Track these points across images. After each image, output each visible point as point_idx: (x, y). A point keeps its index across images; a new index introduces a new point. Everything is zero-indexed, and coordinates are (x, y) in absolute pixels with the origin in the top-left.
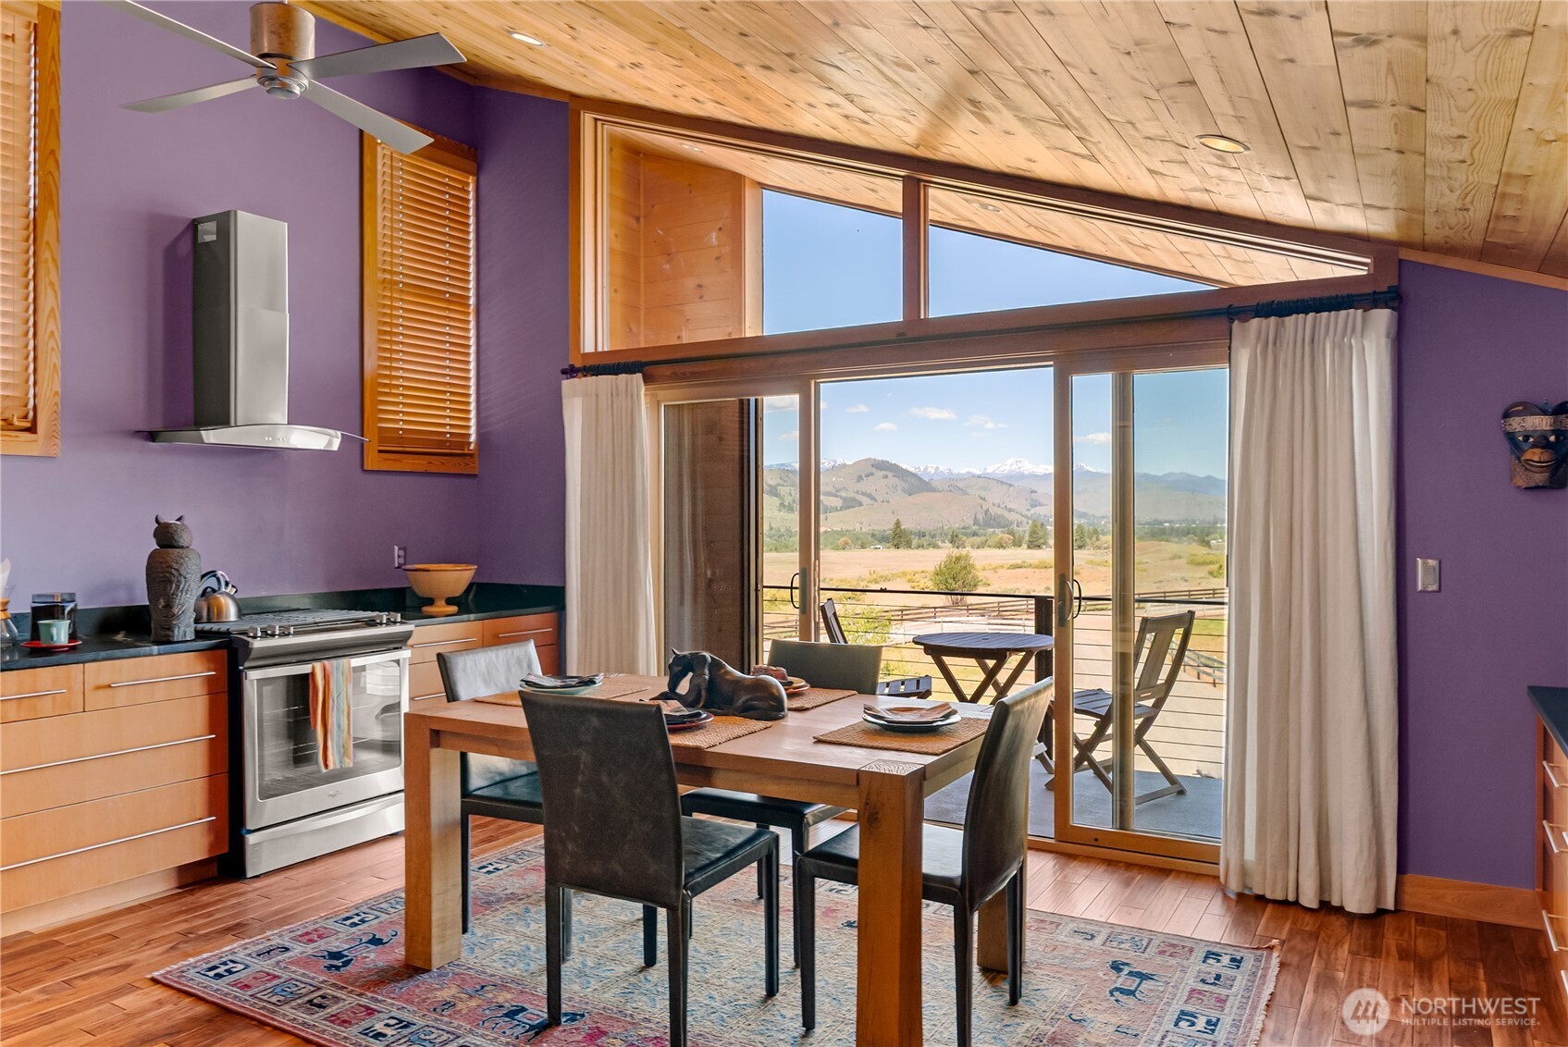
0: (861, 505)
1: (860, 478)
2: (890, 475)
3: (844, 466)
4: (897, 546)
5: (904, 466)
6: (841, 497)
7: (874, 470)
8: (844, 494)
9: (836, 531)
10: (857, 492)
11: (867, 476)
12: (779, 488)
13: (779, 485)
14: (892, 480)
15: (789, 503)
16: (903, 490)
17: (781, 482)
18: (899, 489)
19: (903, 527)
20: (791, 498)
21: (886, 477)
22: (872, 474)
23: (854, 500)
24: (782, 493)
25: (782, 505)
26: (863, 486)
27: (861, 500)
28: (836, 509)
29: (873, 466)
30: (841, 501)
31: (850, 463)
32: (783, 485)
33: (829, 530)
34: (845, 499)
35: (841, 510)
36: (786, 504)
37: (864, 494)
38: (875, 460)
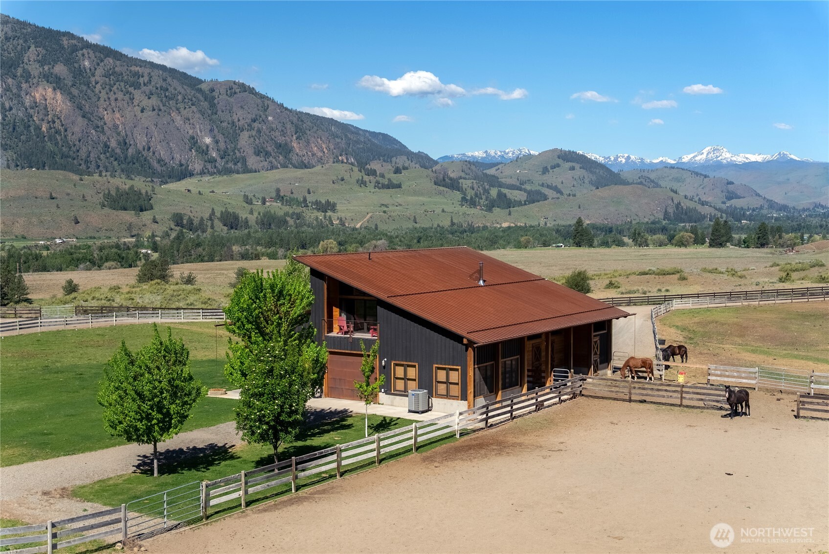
0: (545, 198)
1: (545, 170)
2: (577, 166)
3: (529, 157)
4: (578, 245)
5: (592, 156)
6: (525, 190)
7: (560, 161)
8: (528, 187)
9: (520, 227)
10: (543, 185)
11: (553, 167)
12: (460, 181)
13: (461, 178)
14: (579, 172)
15: (471, 198)
16: (591, 182)
17: (463, 175)
18: (586, 181)
19: (585, 225)
20: (473, 192)
21: (573, 169)
22: (558, 166)
23: (539, 193)
24: (464, 186)
25: (464, 199)
26: (550, 178)
27: (546, 193)
28: (519, 204)
29: (559, 157)
30: (526, 194)
31: (537, 153)
32: (465, 179)
33: (513, 225)
34: (529, 193)
35: (525, 204)
36: (468, 198)
37: (549, 187)
38: (561, 150)
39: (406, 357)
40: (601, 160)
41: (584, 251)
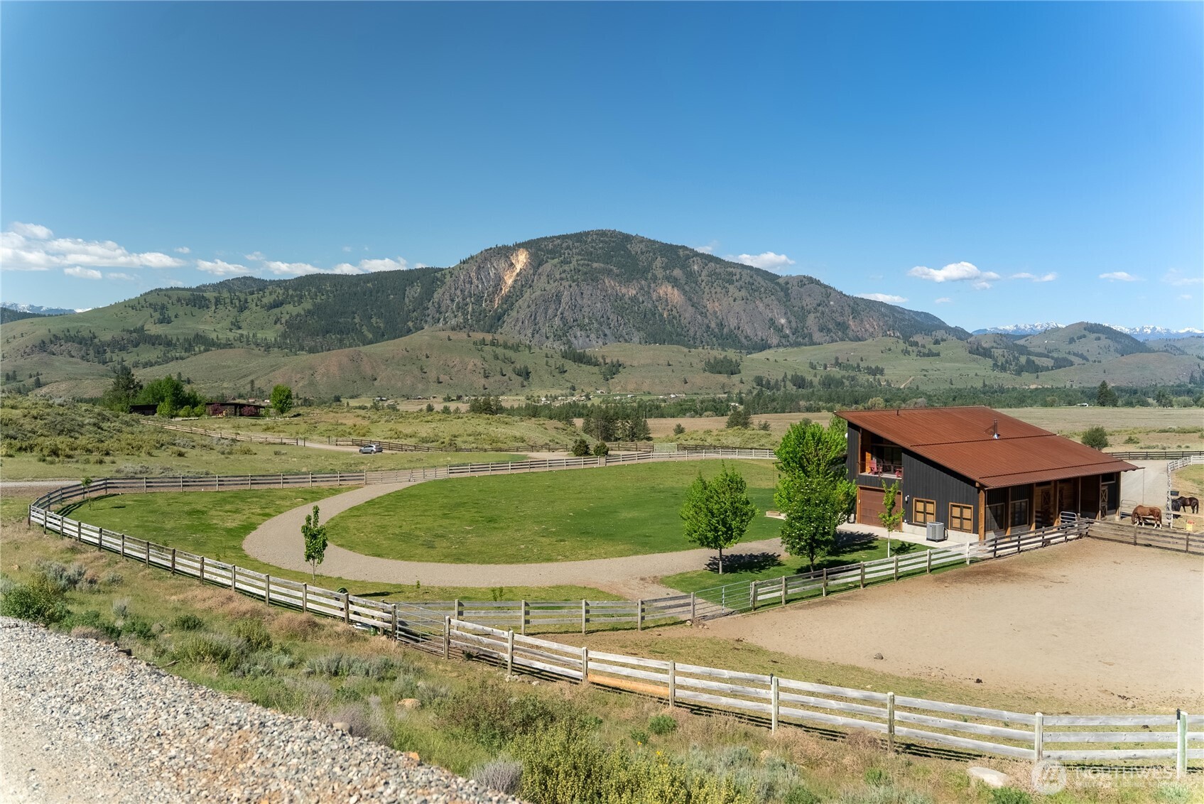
0: (1072, 364)
1: (1072, 341)
2: (1103, 336)
3: (1057, 329)
4: (1103, 404)
5: (1118, 327)
6: (1052, 358)
7: (1086, 333)
8: (1055, 355)
9: (1047, 388)
10: (1069, 353)
11: (1080, 338)
12: (992, 350)
13: (993, 347)
14: (1105, 342)
15: (1002, 364)
16: (1116, 350)
17: (995, 345)
18: (1112, 349)
19: (1109, 387)
20: (1004, 359)
21: (1099, 339)
22: (1084, 336)
23: (1065, 359)
24: (996, 355)
25: (995, 365)
26: (1075, 347)
27: (1073, 360)
28: (1047, 369)
29: (1085, 329)
30: (1053, 361)
31: (1064, 326)
32: (997, 348)
33: (1040, 387)
34: (1056, 360)
35: (1052, 369)
36: (1000, 364)
37: (1074, 354)
38: (1087, 323)
39: (927, 495)
40: (1126, 331)
41: (1108, 410)
